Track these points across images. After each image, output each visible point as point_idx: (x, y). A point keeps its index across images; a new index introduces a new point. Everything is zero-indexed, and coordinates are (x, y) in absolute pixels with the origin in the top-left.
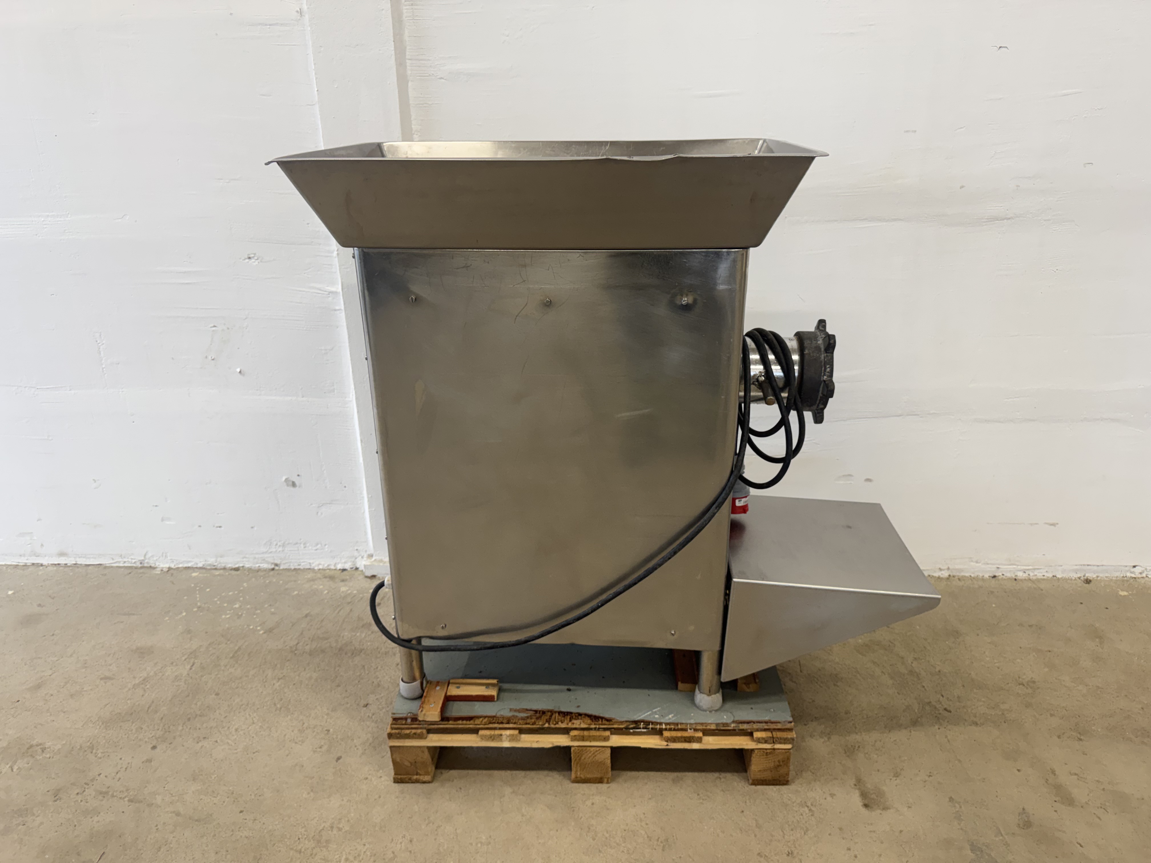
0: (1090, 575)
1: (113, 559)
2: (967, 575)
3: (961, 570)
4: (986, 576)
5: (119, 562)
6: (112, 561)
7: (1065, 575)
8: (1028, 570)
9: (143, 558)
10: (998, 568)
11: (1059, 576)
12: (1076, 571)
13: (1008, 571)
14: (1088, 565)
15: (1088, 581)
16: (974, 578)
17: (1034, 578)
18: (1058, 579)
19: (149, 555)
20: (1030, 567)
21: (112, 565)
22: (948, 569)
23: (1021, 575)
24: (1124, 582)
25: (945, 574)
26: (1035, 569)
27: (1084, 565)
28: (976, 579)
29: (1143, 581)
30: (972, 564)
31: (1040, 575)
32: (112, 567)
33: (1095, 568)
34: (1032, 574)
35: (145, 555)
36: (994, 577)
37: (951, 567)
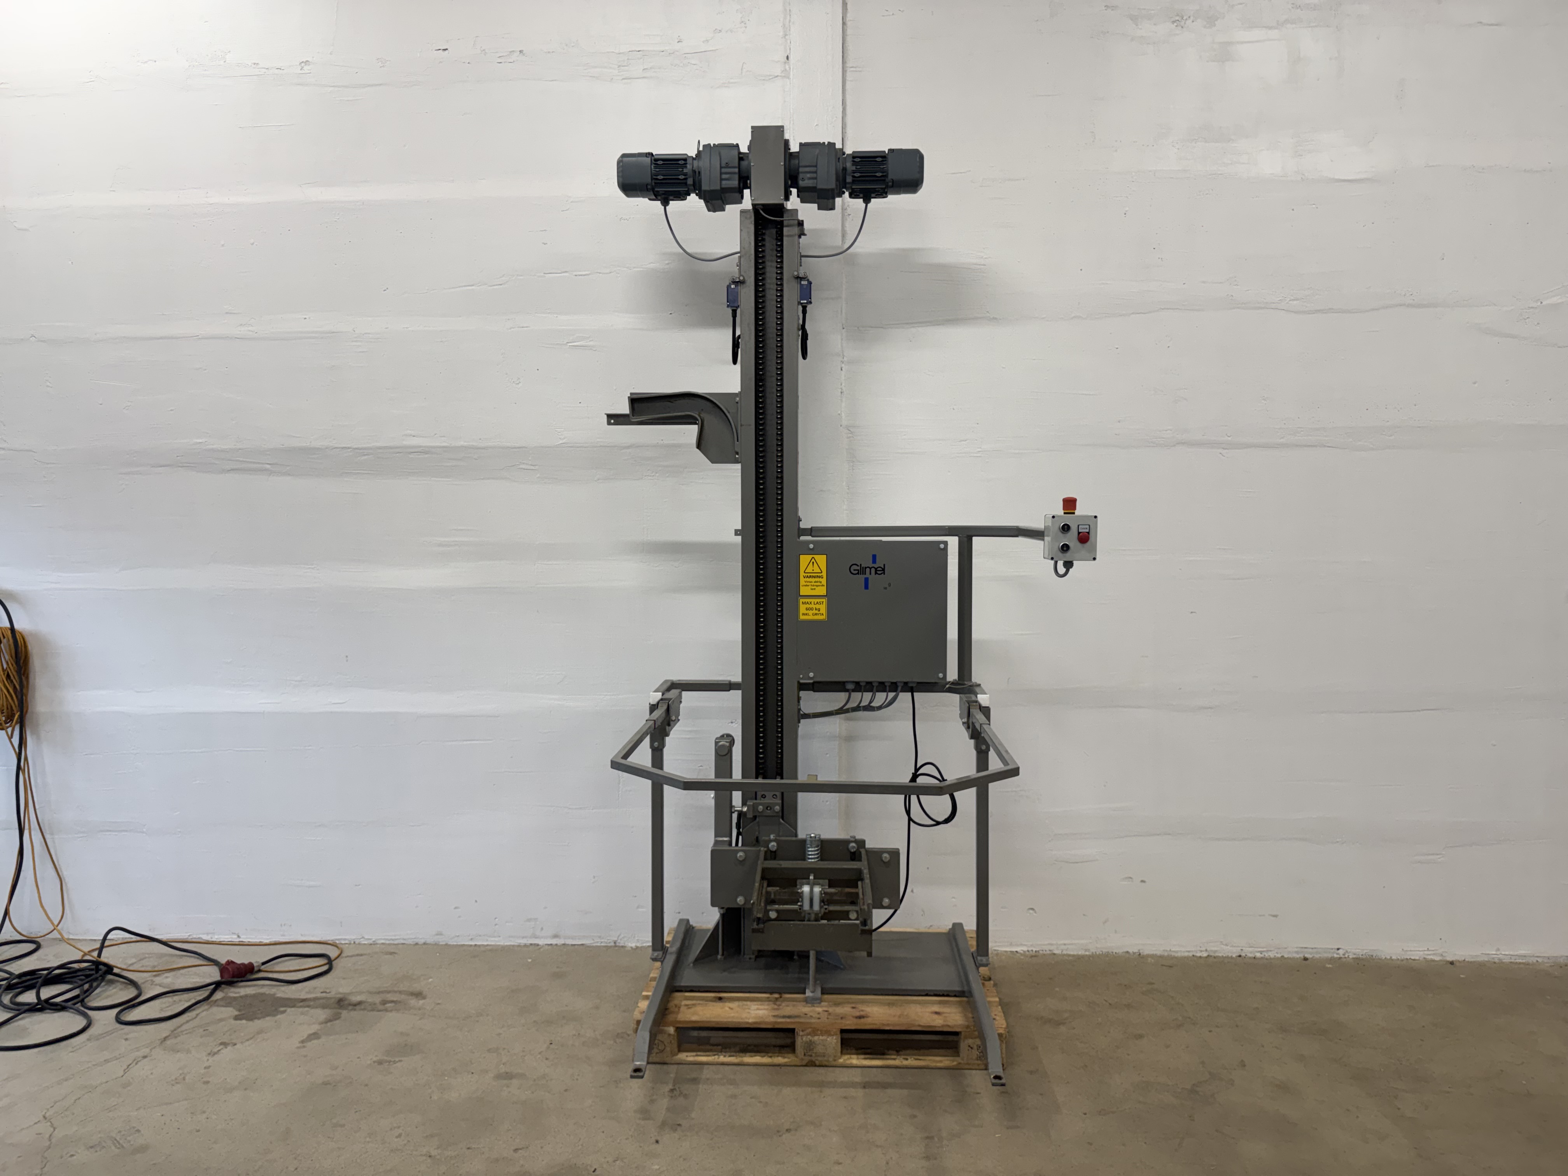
0: (1307, 956)
1: (593, 940)
2: (1220, 955)
3: (1215, 951)
4: (1234, 956)
5: (597, 942)
6: (592, 942)
7: (1290, 956)
8: (1264, 951)
9: (616, 939)
10: (1242, 950)
11: (1286, 956)
12: (1297, 952)
13: (1249, 952)
14: (1305, 948)
15: (1306, 959)
16: (1225, 957)
17: (1268, 957)
18: (1286, 958)
19: (622, 936)
20: (1265, 949)
21: (592, 945)
22: (1206, 950)
23: (1258, 955)
24: (1332, 960)
25: (1205, 954)
26: (1268, 951)
27: (1302, 948)
28: (1227, 957)
29: (1345, 960)
30: (1222, 946)
31: (1272, 956)
32: (593, 946)
33: (1311, 950)
34: (1267, 955)
35: (619, 936)
36: (1240, 956)
37: (1208, 949)
